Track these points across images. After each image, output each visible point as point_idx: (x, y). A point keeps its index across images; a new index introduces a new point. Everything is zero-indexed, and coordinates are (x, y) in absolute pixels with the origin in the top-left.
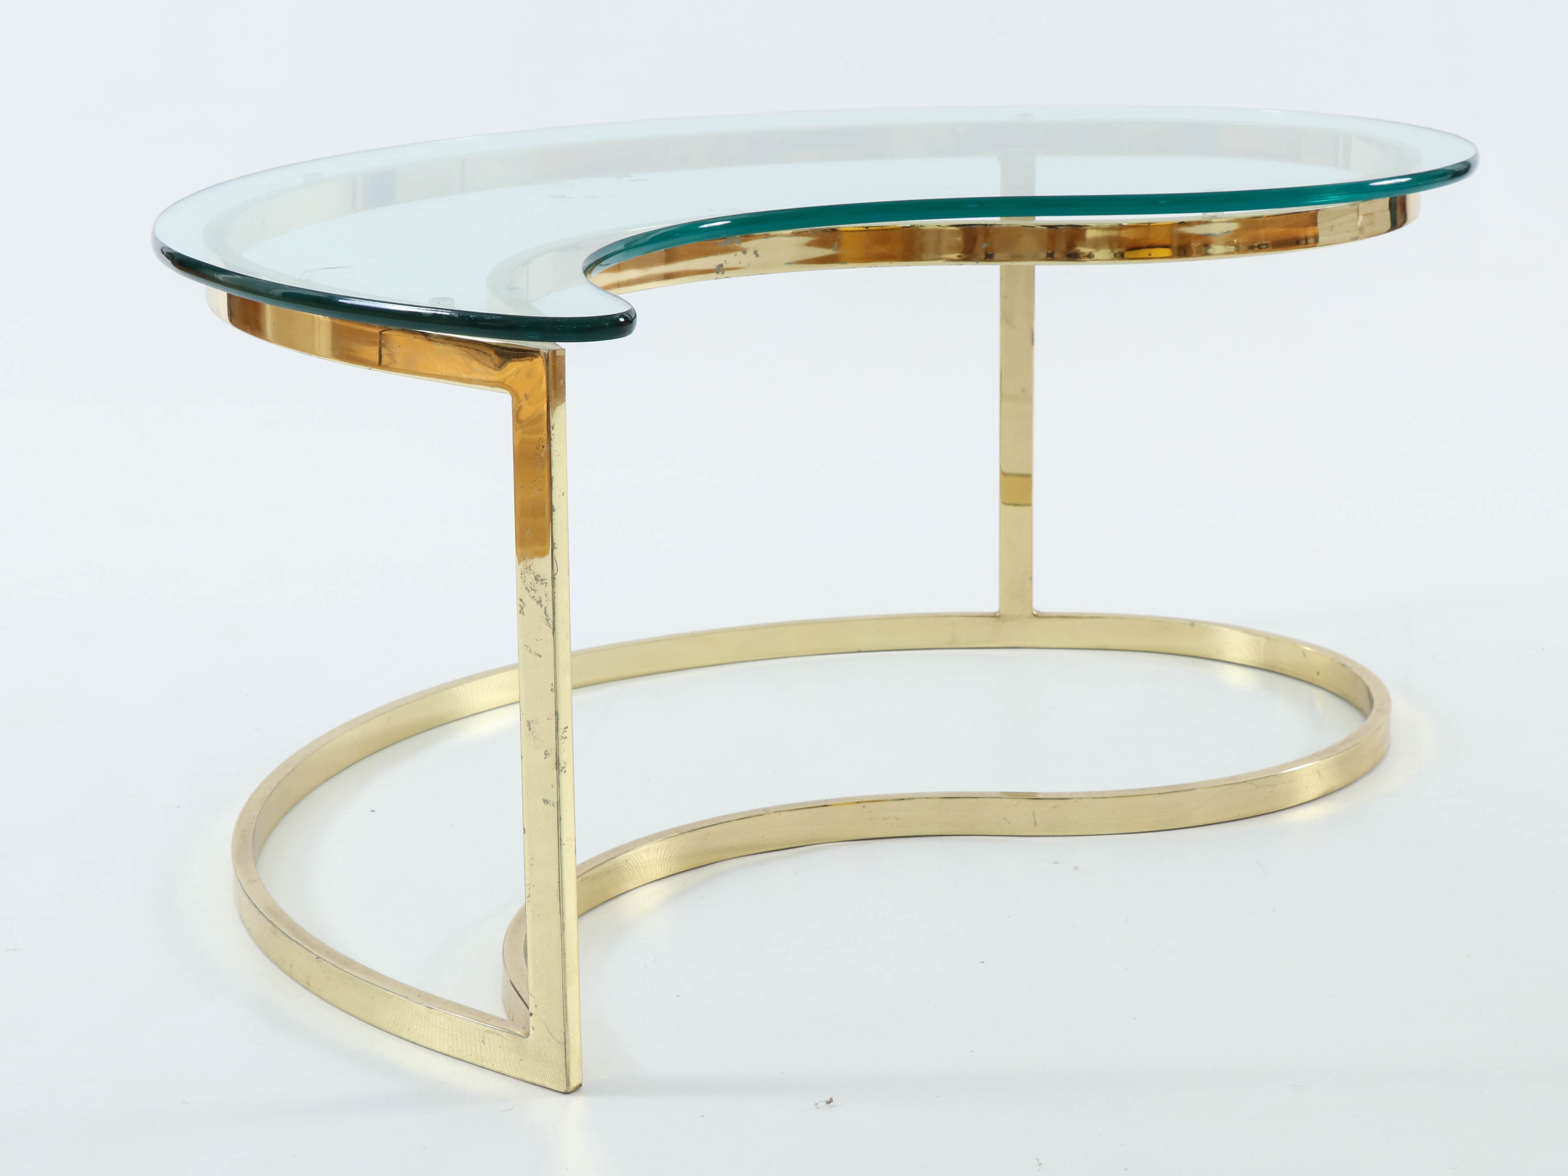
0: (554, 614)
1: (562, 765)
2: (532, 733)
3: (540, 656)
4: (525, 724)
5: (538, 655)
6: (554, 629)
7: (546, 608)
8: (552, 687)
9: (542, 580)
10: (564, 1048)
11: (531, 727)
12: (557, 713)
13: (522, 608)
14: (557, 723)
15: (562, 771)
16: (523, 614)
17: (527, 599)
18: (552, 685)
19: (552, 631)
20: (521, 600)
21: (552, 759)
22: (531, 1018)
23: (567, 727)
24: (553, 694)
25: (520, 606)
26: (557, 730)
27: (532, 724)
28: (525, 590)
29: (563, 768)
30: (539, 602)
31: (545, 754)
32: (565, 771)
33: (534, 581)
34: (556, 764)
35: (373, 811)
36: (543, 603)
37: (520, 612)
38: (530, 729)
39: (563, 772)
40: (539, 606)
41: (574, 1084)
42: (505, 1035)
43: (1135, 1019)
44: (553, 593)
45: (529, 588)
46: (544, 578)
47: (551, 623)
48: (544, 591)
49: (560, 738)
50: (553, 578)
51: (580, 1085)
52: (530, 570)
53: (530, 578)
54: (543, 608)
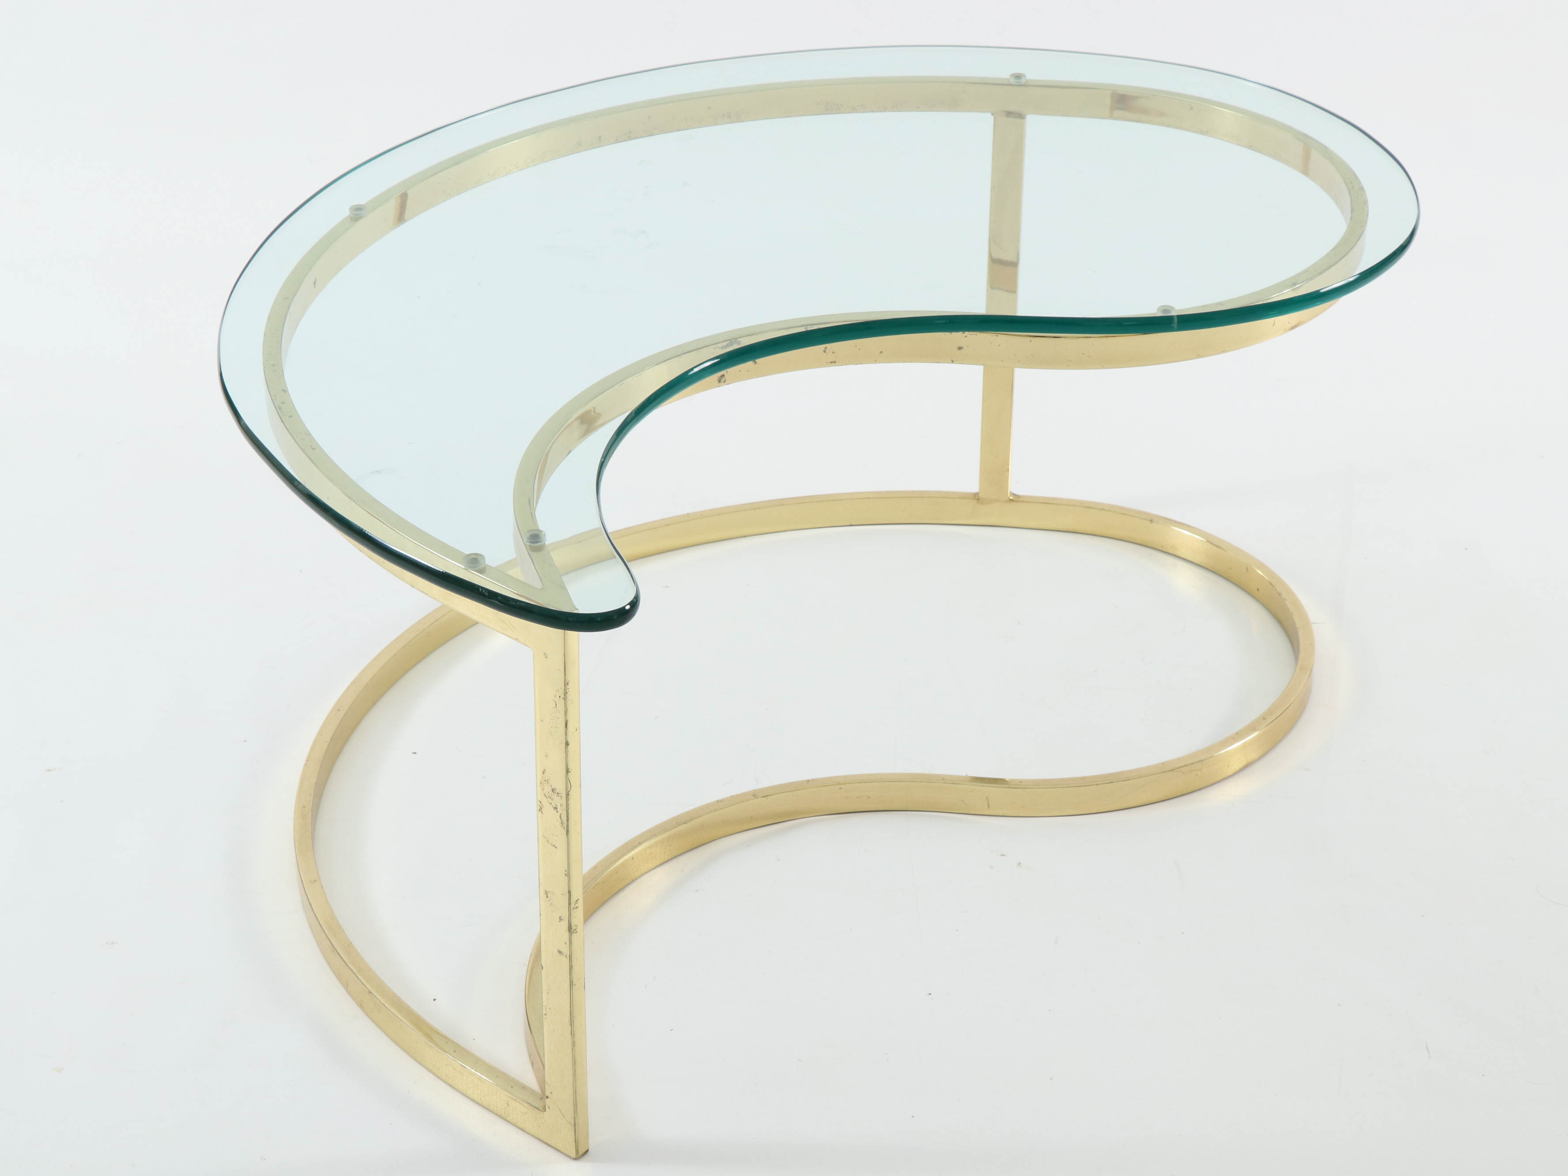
0: (568, 820)
1: (574, 928)
2: (549, 900)
3: (556, 848)
4: (542, 893)
5: (554, 846)
6: (567, 832)
7: (561, 814)
8: (565, 872)
9: (558, 793)
10: (574, 1128)
11: (548, 896)
12: (569, 892)
13: (541, 808)
14: (570, 899)
15: (573, 932)
16: (542, 812)
17: (545, 802)
18: (566, 871)
19: (566, 832)
20: (540, 802)
21: (565, 925)
22: (547, 1100)
23: (578, 899)
24: (567, 878)
25: (540, 806)
26: (570, 904)
27: (549, 894)
28: (544, 796)
29: (575, 930)
30: (556, 808)
31: (560, 918)
32: (576, 932)
33: (552, 792)
34: (569, 928)
35: (415, 753)
36: (558, 810)
37: (540, 811)
38: (547, 897)
39: (574, 934)
40: (556, 811)
41: (581, 1151)
42: (526, 1105)
43: (1051, 1079)
44: (567, 805)
45: (547, 795)
46: (560, 792)
47: (565, 827)
48: (559, 801)
49: (572, 909)
50: (568, 794)
51: (587, 1151)
52: (548, 783)
53: (548, 789)
54: (559, 814)
